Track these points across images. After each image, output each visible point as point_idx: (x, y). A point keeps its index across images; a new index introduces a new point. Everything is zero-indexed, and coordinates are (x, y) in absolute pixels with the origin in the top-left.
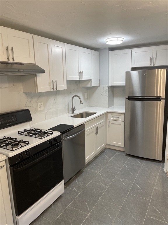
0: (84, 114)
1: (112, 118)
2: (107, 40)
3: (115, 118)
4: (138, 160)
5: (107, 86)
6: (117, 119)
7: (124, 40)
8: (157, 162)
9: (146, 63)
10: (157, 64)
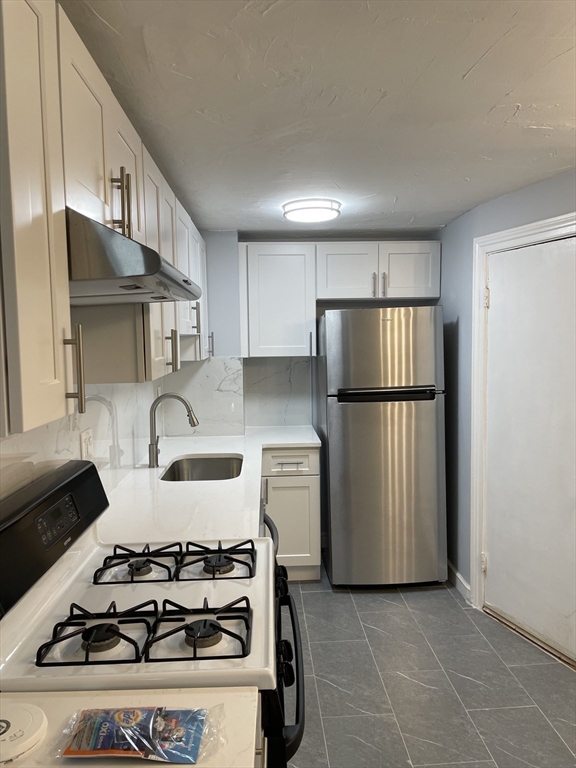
0: (185, 466)
1: (275, 470)
2: (287, 208)
3: (287, 469)
4: (382, 595)
5: (239, 359)
6: (293, 469)
7: (342, 207)
8: (434, 589)
9: (360, 289)
10: (392, 294)
